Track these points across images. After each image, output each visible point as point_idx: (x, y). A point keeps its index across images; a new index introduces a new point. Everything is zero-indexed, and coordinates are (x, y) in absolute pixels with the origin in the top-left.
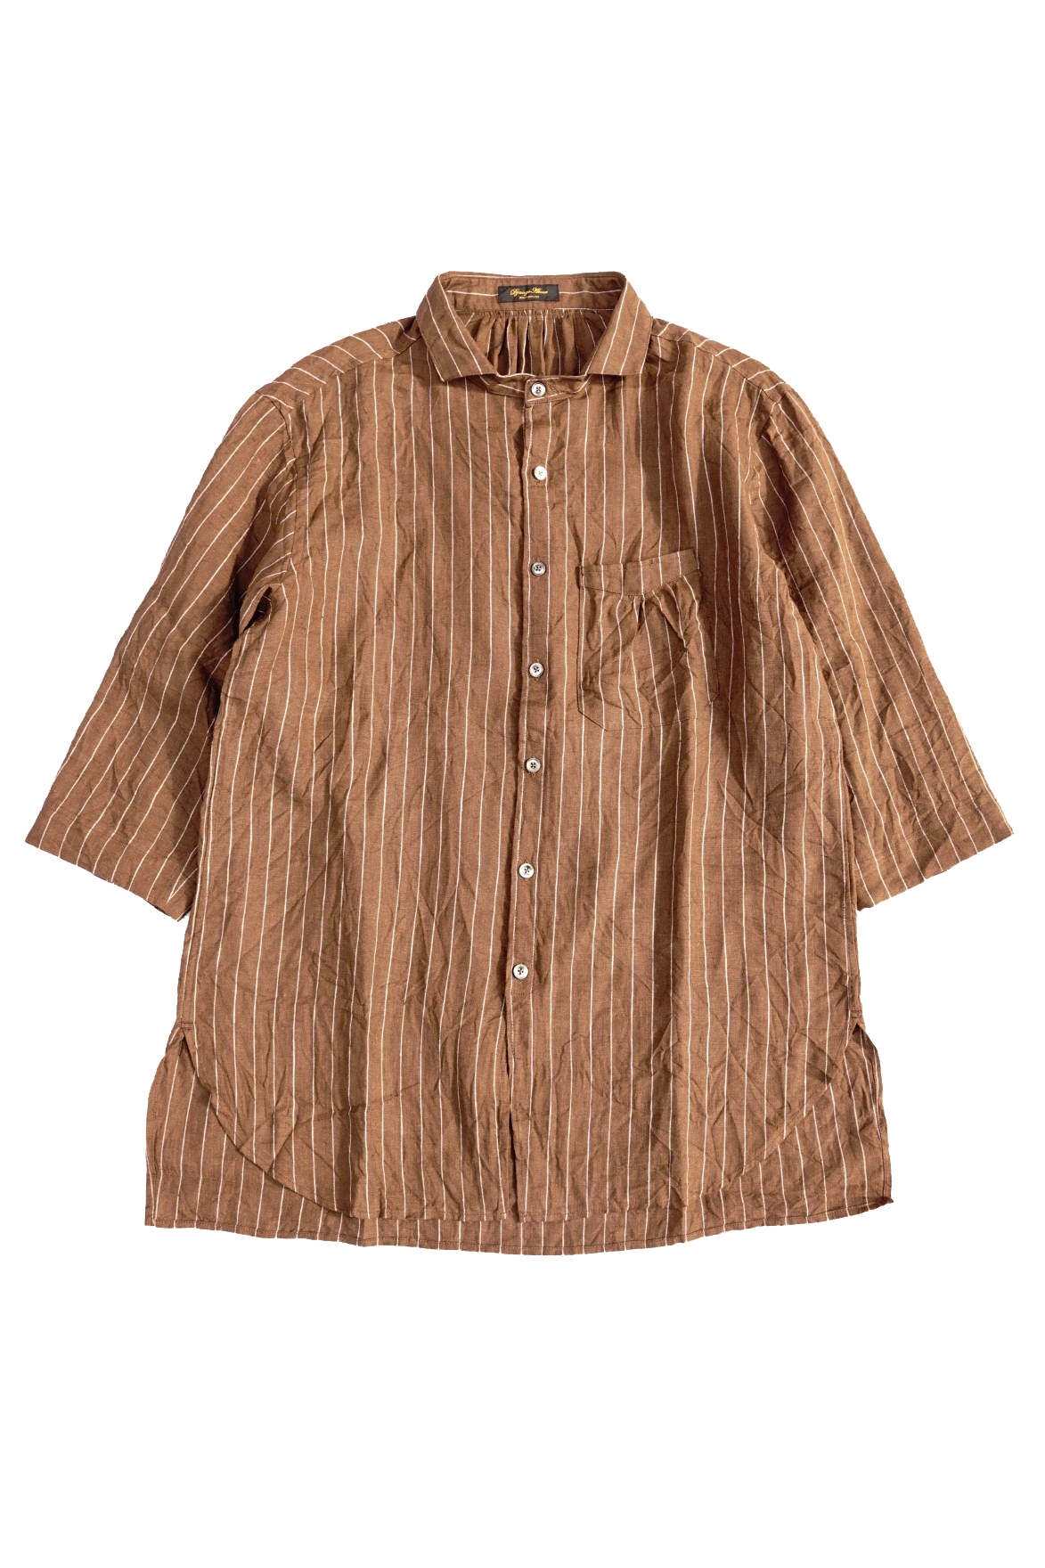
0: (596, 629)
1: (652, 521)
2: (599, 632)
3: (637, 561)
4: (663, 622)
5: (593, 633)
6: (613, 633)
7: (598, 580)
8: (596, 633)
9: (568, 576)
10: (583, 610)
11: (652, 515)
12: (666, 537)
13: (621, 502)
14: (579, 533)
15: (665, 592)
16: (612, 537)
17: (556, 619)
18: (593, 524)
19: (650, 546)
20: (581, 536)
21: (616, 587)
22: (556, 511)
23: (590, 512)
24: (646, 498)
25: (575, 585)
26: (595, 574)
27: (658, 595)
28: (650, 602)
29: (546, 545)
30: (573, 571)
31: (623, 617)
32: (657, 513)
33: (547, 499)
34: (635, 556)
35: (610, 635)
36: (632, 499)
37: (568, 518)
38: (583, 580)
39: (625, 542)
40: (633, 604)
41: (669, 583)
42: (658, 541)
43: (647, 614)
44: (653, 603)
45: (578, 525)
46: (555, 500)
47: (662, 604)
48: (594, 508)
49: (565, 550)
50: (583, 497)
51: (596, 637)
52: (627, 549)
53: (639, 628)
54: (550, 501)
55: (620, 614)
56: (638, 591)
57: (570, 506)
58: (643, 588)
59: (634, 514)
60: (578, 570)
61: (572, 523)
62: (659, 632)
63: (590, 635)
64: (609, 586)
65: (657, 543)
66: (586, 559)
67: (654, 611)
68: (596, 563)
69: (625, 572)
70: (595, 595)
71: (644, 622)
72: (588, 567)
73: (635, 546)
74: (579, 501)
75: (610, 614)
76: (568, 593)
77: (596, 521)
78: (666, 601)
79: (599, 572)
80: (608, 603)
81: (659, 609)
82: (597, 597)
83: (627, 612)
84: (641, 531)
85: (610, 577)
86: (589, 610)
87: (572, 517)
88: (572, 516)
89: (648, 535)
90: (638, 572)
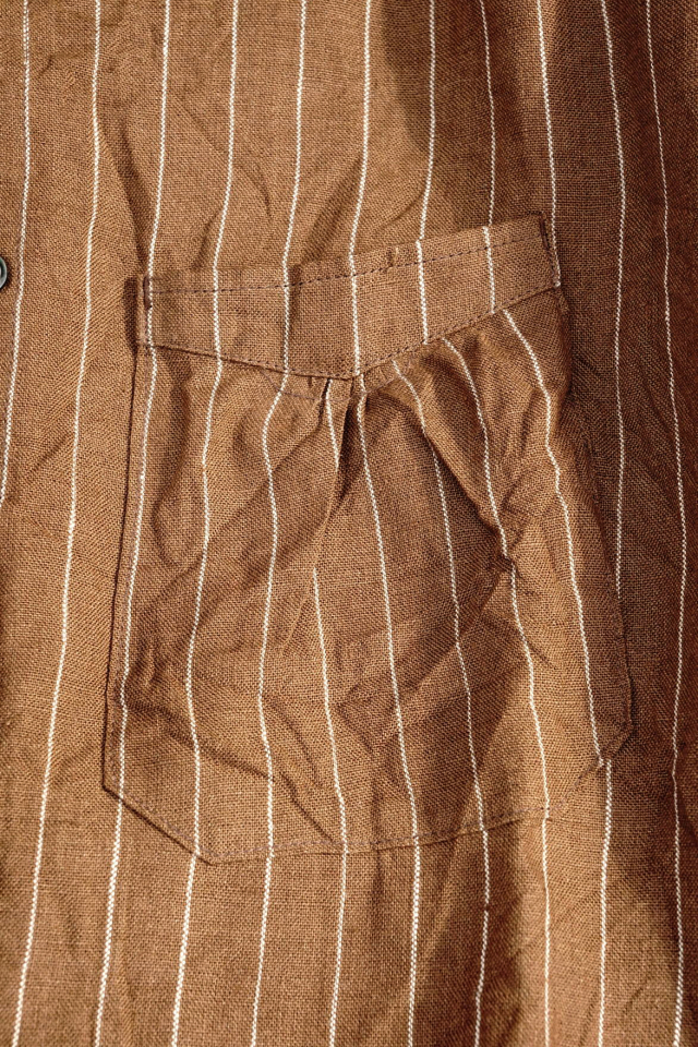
0: (185, 492)
1: (399, 132)
2: (197, 501)
3: (340, 260)
4: (427, 470)
5: (176, 502)
6: (249, 504)
7: (197, 321)
8: (186, 506)
9: (96, 306)
10: (144, 427)
11: (399, 115)
12: (446, 185)
13: (293, 66)
14: (141, 164)
15: (439, 366)
16: (259, 181)
17: (37, 451)
18: (192, 132)
19: (390, 213)
20: (142, 169)
21: (264, 349)
22: (54, 77)
23: (180, 93)
24: (381, 53)
25: (123, 341)
26: (187, 301)
27: (410, 375)
28: (383, 400)
29: (18, 194)
30: (116, 290)
31: (291, 443)
32: (415, 106)
33: (26, 38)
34: (336, 245)
35: (240, 512)
36: (332, 61)
37: (103, 105)
38: (148, 330)
39: (302, 201)
40: (323, 404)
41: (450, 337)
42: (422, 193)
43: (373, 441)
44: (395, 402)
45: (137, 134)
46: (55, 41)
47: (425, 406)
48: (197, 76)
49: (84, 213)
50: (158, 40)
51: (185, 519)
52: (310, 223)
53: (344, 490)
54: (37, 49)
55: (277, 439)
56: (341, 362)
57: (110, 68)
58: (357, 350)
59: (335, 110)
60: (131, 287)
61: (114, 130)
62: (416, 505)
63: (165, 512)
64: (239, 343)
65: (414, 205)
66: (164, 253)
67: (396, 429)
68: (200, 264)
69: (294, 295)
70: (188, 376)
71: (360, 467)
72: (167, 279)
73: (338, 213)
74: (144, 54)
75: (241, 443)
76: (91, 367)
77: (199, 123)
78: (441, 395)
79: (202, 291)
80: (237, 401)
81: (413, 425)
82: (196, 382)
83: (303, 431)
84: (359, 162)
85: (242, 312)
86: (163, 424)
87: (116, 110)
88: (117, 105)
89: (382, 178)
90: (344, 291)
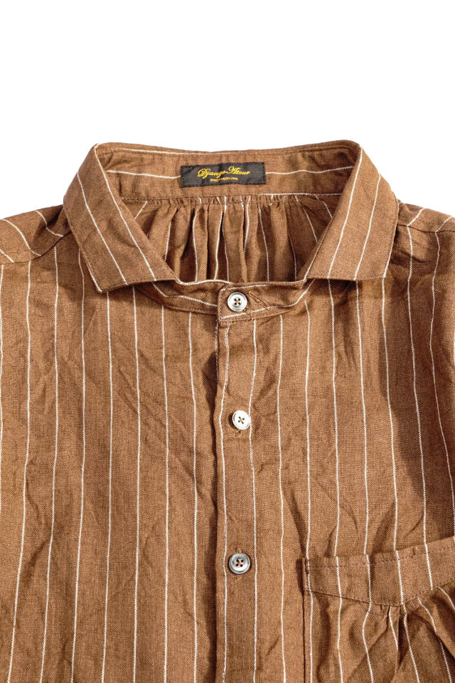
0: (331, 661)
1: (409, 489)
2: (337, 666)
3: (391, 551)
4: (439, 651)
5: (328, 667)
6: (359, 666)
7: (331, 581)
8: (332, 669)
9: (286, 574)
10: (310, 630)
11: (409, 481)
12: (433, 513)
13: (362, 462)
14: (301, 508)
15: (437, 600)
16: (351, 513)
17: (267, 645)
18: (321, 493)
19: (410, 527)
20: (303, 512)
21: (360, 592)
22: (264, 474)
23: (316, 477)
24: (399, 454)
25: (297, 589)
26: (326, 571)
27: (426, 605)
28: (415, 617)
29: (252, 526)
30: (293, 566)
31: (375, 638)
32: (416, 478)
33: (251, 457)
34: (387, 544)
35: (355, 671)
36: (379, 460)
37: (284, 484)
38: (308, 585)
39: (371, 522)
40: (388, 618)
41: (442, 587)
42: (422, 517)
43: (413, 637)
44: (421, 619)
45: (299, 495)
46: (264, 458)
47: (435, 620)
48: (322, 470)
49: (279, 532)
50: (305, 454)
51: (332, 675)
52: (374, 532)
53: (401, 659)
54: (256, 462)
55: (369, 636)
56: (395, 599)
57: (286, 467)
58: (402, 593)
59: (381, 480)
60: (300, 565)
61: (289, 493)
62: (435, 668)
63: (322, 671)
64: (349, 590)
65: (419, 523)
66: (312, 548)
67: (422, 632)
68: (328, 554)
69: (372, 568)
70: (327, 605)
71: (407, 649)
72: (316, 560)
73: (387, 528)
74: (299, 460)
75: (353, 636)
76: (286, 603)
77: (324, 489)
78: (441, 615)
79: (332, 567)
80: (350, 616)
81: (430, 629)
82: (331, 608)
83: (381, 631)
84: (393, 504)
85: (350, 576)
86: (318, 628)
87: (288, 483)
88: (290, 483)
89: (405, 510)
90: (394, 567)
